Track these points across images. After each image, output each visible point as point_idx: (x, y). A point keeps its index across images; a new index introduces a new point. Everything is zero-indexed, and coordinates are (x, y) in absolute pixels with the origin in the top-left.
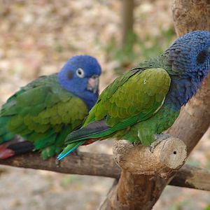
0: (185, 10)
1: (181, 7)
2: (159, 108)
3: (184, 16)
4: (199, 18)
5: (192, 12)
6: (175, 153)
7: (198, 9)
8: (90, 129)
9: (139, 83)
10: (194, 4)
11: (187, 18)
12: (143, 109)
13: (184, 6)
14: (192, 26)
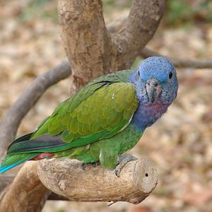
0: (77, 13)
1: (72, 9)
2: (126, 126)
3: (76, 19)
4: (92, 21)
5: (85, 14)
6: (147, 175)
7: (91, 10)
8: (42, 142)
9: (106, 98)
10: (87, 6)
11: (79, 21)
12: (108, 126)
13: (76, 8)
14: (84, 29)
